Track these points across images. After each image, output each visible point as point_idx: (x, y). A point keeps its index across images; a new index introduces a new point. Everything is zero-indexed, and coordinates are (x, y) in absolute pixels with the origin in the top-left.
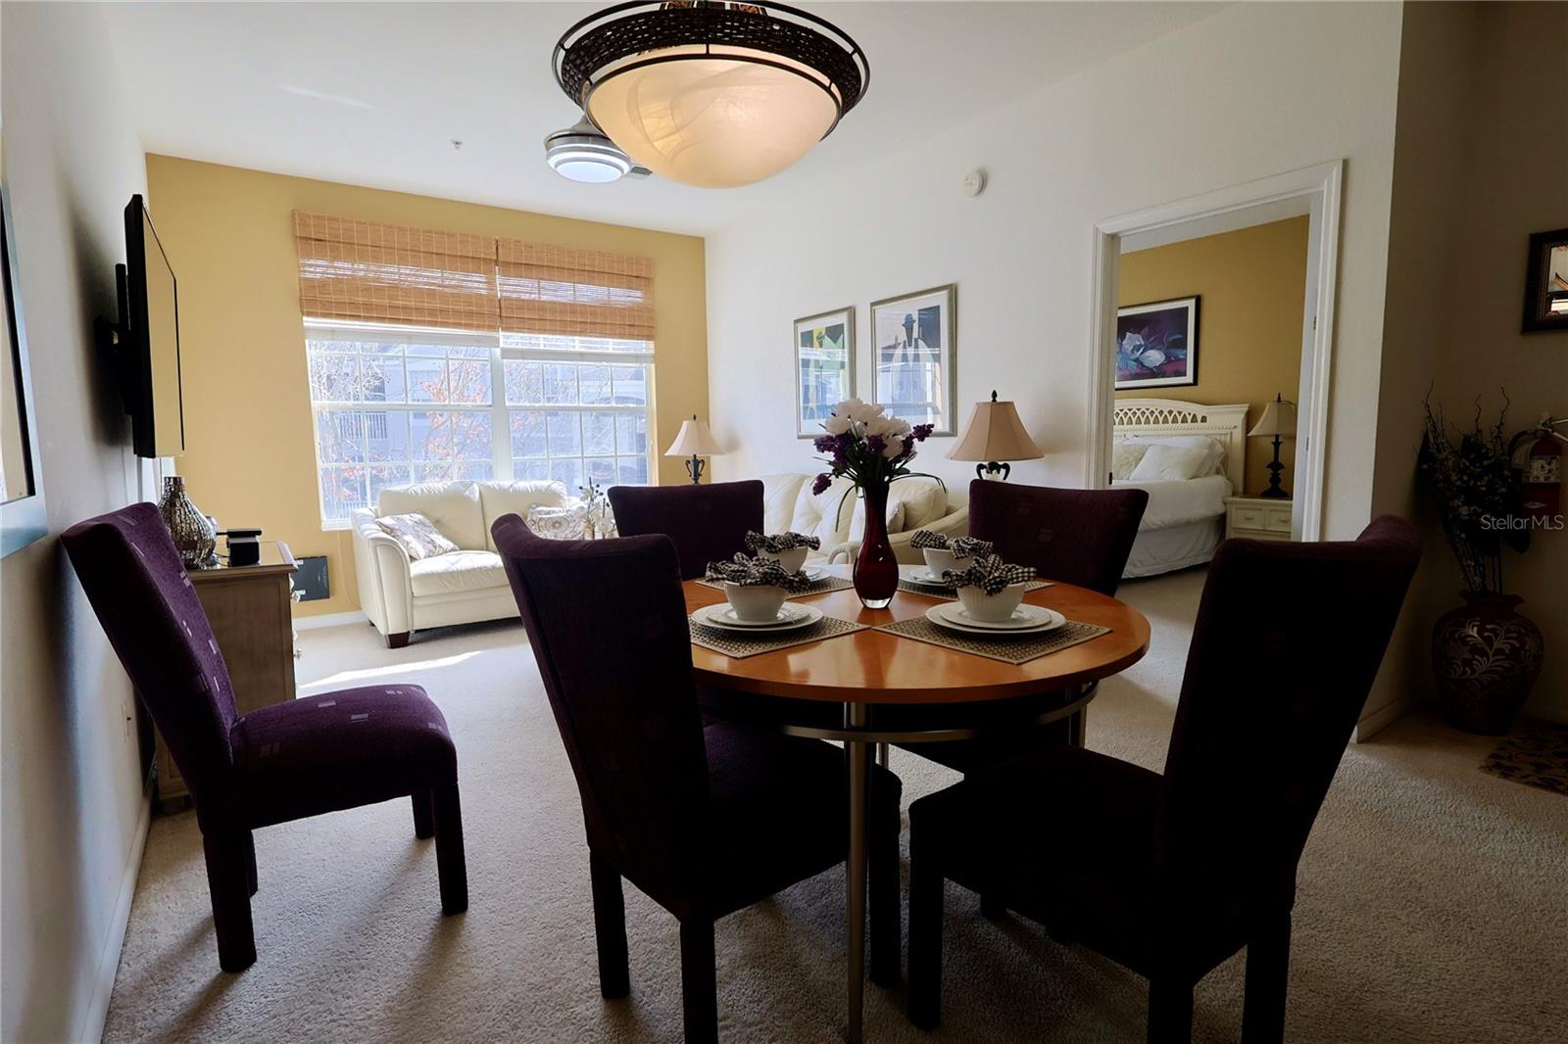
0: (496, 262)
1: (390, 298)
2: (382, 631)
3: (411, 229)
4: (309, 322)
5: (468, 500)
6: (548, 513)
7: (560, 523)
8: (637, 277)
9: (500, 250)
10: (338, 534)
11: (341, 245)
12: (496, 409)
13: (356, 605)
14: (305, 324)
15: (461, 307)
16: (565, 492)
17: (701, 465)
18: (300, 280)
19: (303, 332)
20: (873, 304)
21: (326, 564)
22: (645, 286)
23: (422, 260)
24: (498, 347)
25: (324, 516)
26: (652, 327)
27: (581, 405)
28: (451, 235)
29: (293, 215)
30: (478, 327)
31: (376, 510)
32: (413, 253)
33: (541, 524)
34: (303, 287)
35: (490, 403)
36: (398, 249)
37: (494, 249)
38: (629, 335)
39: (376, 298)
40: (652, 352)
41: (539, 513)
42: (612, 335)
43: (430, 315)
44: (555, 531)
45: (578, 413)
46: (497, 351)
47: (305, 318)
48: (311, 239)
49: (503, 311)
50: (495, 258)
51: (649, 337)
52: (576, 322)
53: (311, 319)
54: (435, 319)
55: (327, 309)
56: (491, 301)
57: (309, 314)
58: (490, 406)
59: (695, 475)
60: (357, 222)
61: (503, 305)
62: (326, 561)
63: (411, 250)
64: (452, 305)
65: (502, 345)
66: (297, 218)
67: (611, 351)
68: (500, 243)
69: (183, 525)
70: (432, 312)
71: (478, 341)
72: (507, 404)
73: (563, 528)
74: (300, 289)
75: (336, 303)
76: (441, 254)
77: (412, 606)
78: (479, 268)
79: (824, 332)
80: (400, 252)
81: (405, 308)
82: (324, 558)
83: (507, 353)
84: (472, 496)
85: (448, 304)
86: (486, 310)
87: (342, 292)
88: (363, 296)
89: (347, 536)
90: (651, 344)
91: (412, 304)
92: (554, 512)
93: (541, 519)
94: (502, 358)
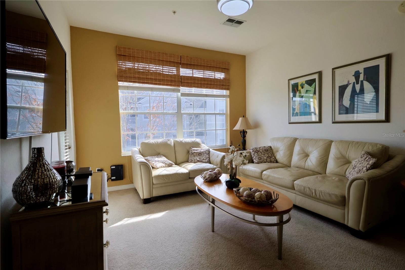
0: (180, 63)
1: (146, 75)
2: (142, 198)
3: (154, 52)
4: (120, 83)
5: (169, 145)
6: (197, 150)
7: (201, 154)
8: (224, 69)
9: (182, 59)
10: (127, 157)
11: (131, 57)
12: (179, 114)
13: (132, 182)
14: (119, 84)
15: (169, 79)
16: (201, 143)
17: (246, 133)
18: (118, 69)
19: (118, 87)
20: (333, 69)
21: (123, 168)
22: (227, 72)
23: (157, 63)
24: (180, 92)
25: (122, 151)
26: (229, 86)
27: (205, 112)
28: (166, 54)
29: (116, 47)
30: (174, 85)
31: (139, 149)
32: (154, 60)
33: (194, 154)
34: (118, 71)
35: (176, 112)
36: (149, 59)
37: (180, 59)
38: (222, 88)
39: (142, 75)
40: (228, 94)
41: (194, 150)
42: (216, 88)
43: (159, 81)
44: (200, 157)
45: (204, 115)
46: (179, 94)
47: (119, 82)
48: (122, 55)
49: (182, 80)
50: (180, 62)
51: (227, 89)
52: (205, 84)
53: (121, 83)
54: (160, 83)
55: (126, 79)
56: (178, 76)
57: (120, 81)
58: (177, 113)
59: (243, 136)
60: (137, 50)
61: (182, 78)
62: (123, 166)
63: (153, 59)
64: (166, 78)
65: (181, 92)
66: (118, 48)
67: (215, 94)
68: (182, 57)
69: (39, 180)
70: (160, 80)
71: (173, 90)
72: (182, 112)
73: (202, 156)
74: (118, 72)
75: (129, 77)
76: (163, 60)
77: (153, 188)
78: (175, 65)
79: (304, 83)
80: (150, 60)
81: (151, 79)
82: (122, 165)
83: (183, 95)
84: (171, 144)
85: (165, 77)
86: (177, 80)
87: (131, 73)
88: (138, 75)
89: (130, 158)
90: (228, 92)
91: (153, 77)
92: (198, 150)
93: (194, 152)
94: (181, 96)
